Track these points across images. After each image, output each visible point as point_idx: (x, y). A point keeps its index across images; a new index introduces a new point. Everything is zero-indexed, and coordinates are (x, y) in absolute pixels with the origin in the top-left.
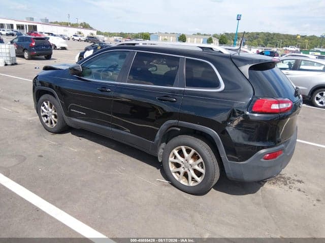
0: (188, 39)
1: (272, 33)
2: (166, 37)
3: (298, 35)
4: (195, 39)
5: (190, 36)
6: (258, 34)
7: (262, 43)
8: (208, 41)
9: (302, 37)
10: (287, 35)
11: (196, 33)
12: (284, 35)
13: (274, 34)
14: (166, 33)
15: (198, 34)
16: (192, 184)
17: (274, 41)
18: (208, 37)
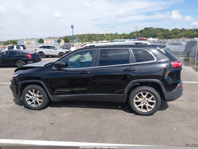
0: (45, 41)
1: (91, 34)
2: (29, 41)
3: (104, 34)
4: (49, 41)
5: (45, 40)
6: (84, 35)
7: (88, 40)
8: (58, 41)
9: (106, 34)
10: (99, 34)
11: (48, 37)
12: (97, 35)
13: (92, 35)
14: (27, 39)
15: (50, 38)
16: (149, 110)
17: (93, 38)
18: (57, 39)
